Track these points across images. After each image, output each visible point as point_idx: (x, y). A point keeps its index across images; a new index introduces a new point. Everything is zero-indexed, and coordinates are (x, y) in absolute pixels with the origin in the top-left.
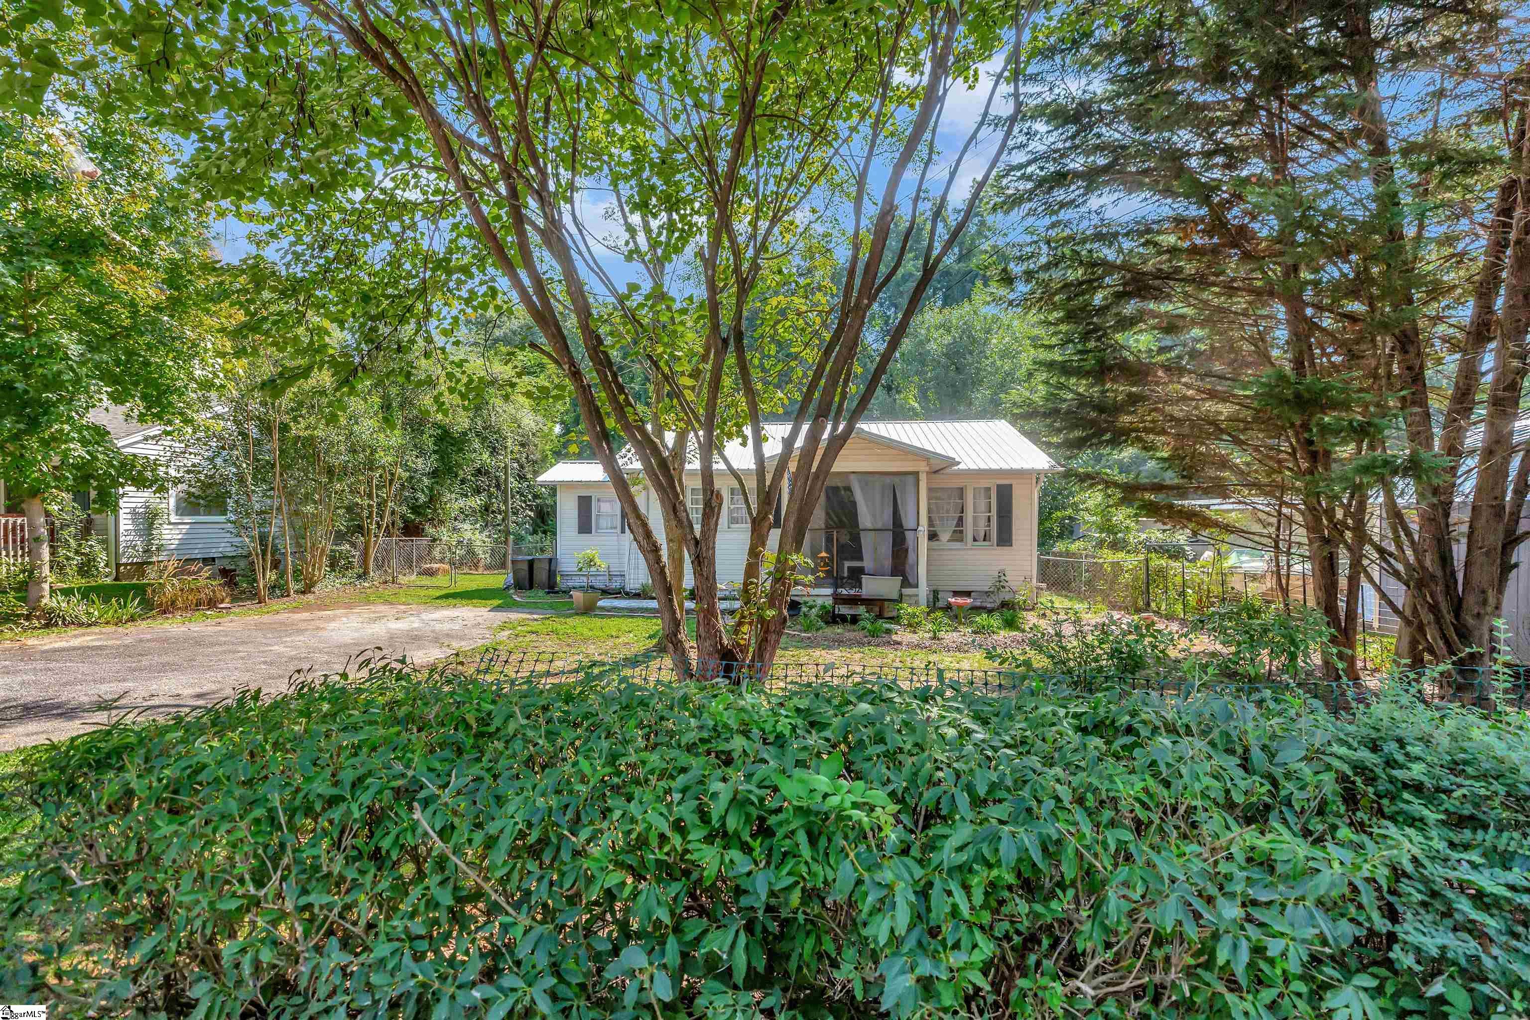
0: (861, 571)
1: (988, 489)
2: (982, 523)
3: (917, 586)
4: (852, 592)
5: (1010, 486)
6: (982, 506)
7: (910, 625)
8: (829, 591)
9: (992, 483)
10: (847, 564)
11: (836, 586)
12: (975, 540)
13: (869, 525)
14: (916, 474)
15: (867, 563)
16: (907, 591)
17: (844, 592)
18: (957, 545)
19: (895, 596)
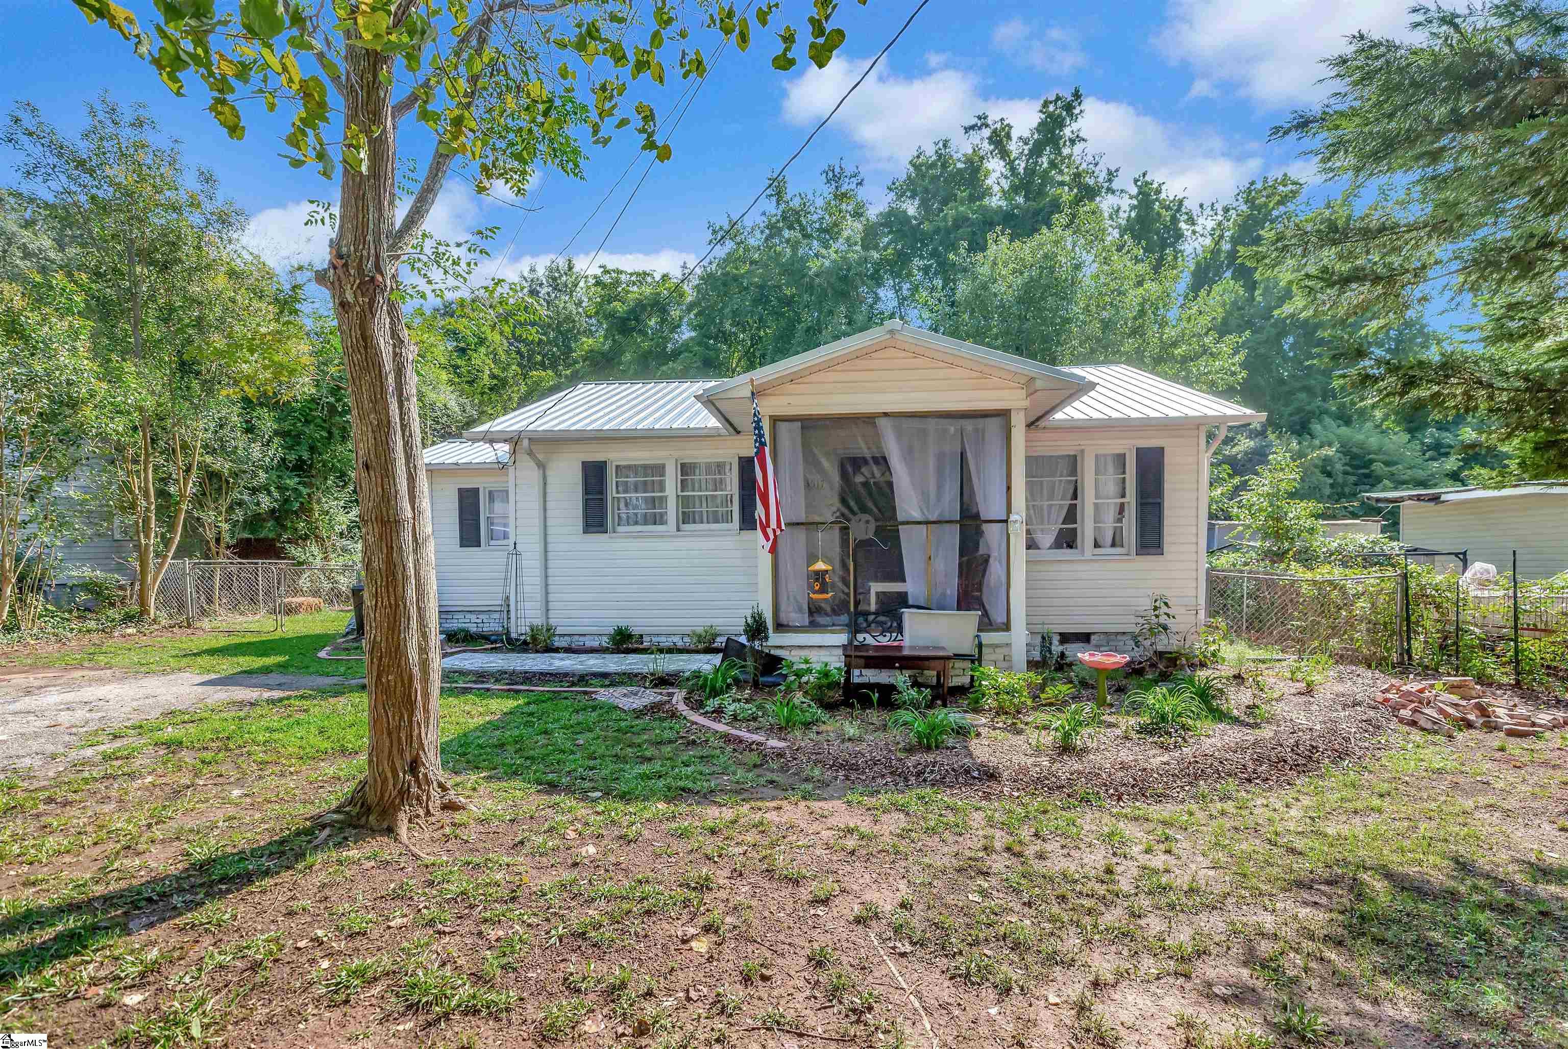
0: (902, 600)
1: (1121, 460)
2: (1110, 516)
3: (1007, 627)
4: (884, 640)
5: (1161, 451)
6: (1111, 488)
7: (1001, 711)
8: (841, 638)
9: (1127, 446)
10: (876, 587)
11: (854, 629)
12: (1097, 545)
13: (916, 515)
14: (1004, 415)
15: (912, 587)
16: (989, 638)
17: (870, 640)
18: (1065, 554)
19: (967, 647)
